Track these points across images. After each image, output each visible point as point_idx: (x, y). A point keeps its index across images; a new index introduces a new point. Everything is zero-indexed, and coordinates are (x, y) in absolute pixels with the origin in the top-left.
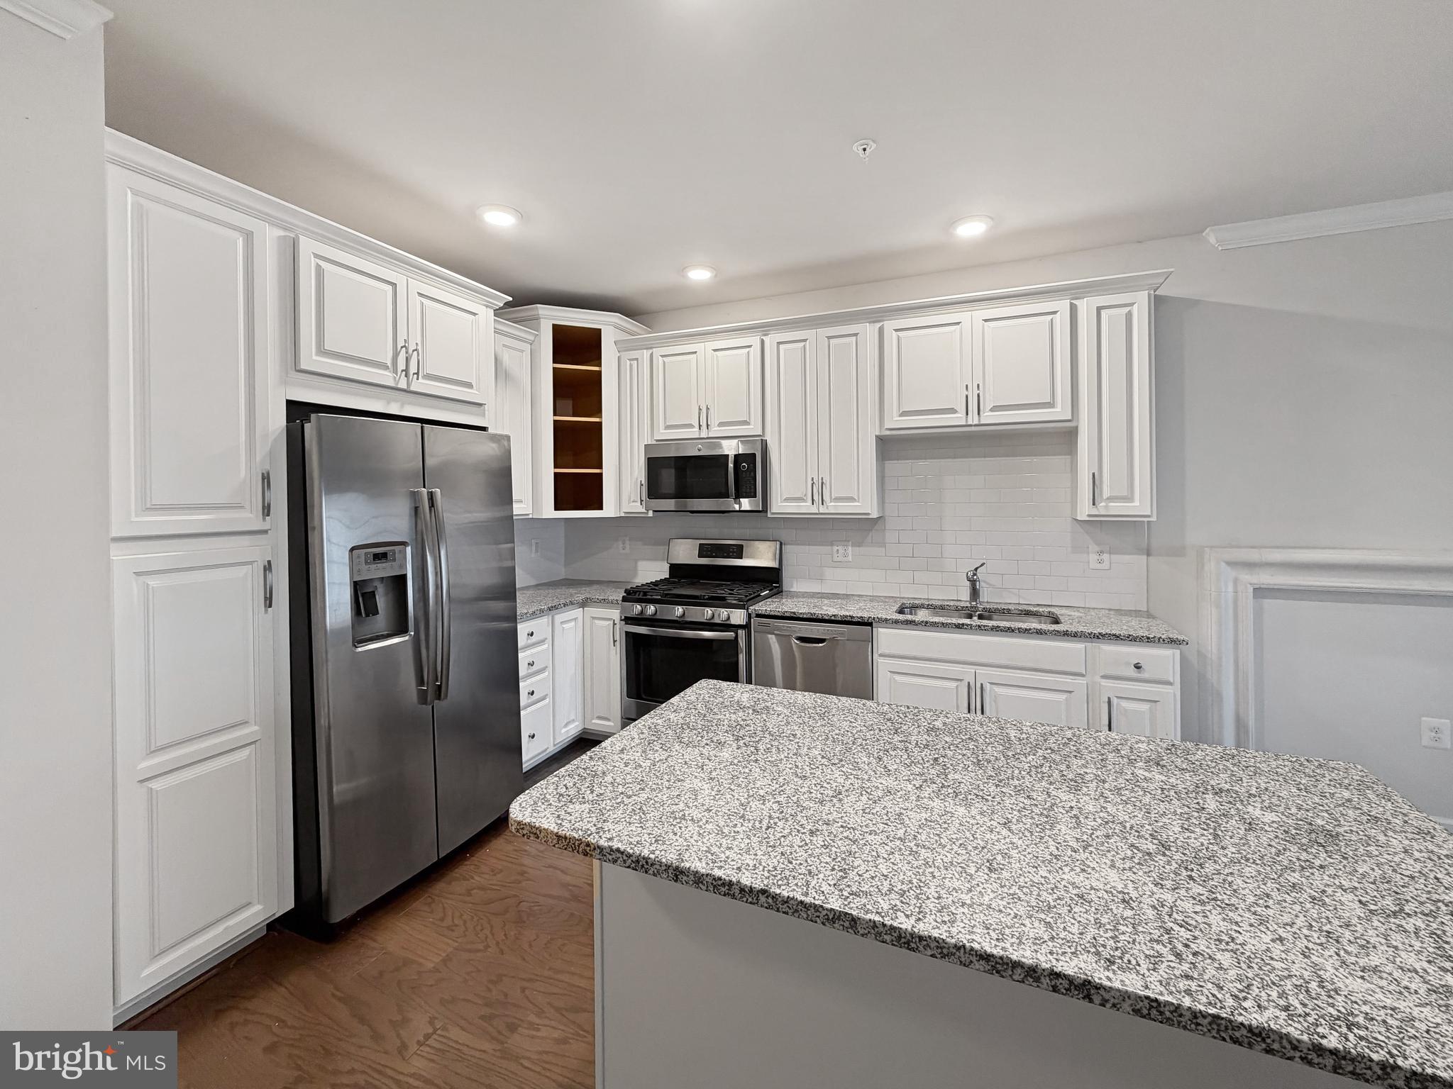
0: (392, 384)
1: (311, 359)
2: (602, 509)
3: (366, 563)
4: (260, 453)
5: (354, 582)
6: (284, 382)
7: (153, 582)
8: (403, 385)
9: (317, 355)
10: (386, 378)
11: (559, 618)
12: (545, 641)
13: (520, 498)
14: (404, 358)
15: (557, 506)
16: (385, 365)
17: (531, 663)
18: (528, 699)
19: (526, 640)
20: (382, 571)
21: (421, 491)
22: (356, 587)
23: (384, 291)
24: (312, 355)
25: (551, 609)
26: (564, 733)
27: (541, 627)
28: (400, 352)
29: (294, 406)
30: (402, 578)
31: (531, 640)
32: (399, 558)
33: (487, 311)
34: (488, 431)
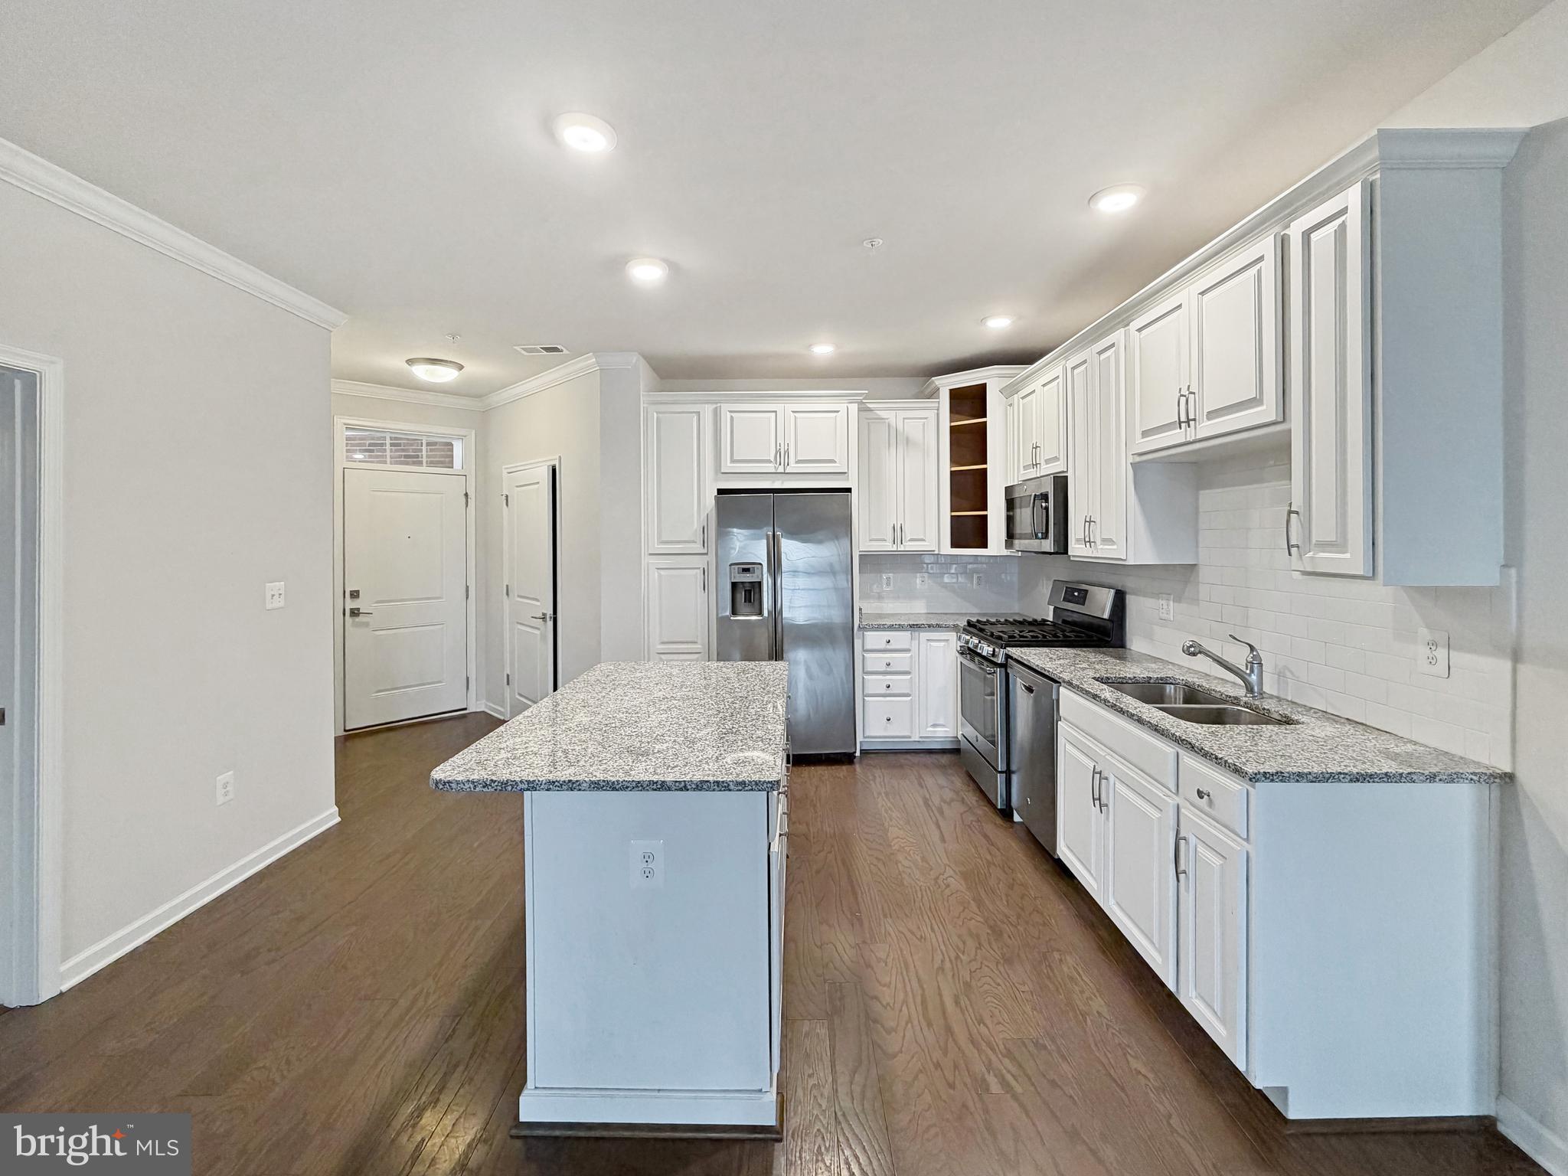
0: (774, 471)
1: (727, 466)
2: (986, 547)
3: (739, 573)
4: (703, 516)
5: (732, 583)
6: (716, 480)
7: (662, 572)
8: (781, 469)
9: (731, 463)
10: (770, 468)
11: (924, 635)
12: (908, 650)
13: (922, 537)
14: (781, 455)
15: (955, 544)
16: (769, 461)
17: (888, 665)
18: (884, 691)
19: (883, 645)
20: (747, 578)
21: (771, 533)
22: (734, 585)
23: (769, 418)
24: (729, 464)
25: (912, 626)
26: (930, 731)
27: (901, 638)
28: (778, 452)
29: (720, 492)
30: (760, 584)
31: (889, 647)
32: (757, 572)
33: (850, 405)
34: (849, 490)
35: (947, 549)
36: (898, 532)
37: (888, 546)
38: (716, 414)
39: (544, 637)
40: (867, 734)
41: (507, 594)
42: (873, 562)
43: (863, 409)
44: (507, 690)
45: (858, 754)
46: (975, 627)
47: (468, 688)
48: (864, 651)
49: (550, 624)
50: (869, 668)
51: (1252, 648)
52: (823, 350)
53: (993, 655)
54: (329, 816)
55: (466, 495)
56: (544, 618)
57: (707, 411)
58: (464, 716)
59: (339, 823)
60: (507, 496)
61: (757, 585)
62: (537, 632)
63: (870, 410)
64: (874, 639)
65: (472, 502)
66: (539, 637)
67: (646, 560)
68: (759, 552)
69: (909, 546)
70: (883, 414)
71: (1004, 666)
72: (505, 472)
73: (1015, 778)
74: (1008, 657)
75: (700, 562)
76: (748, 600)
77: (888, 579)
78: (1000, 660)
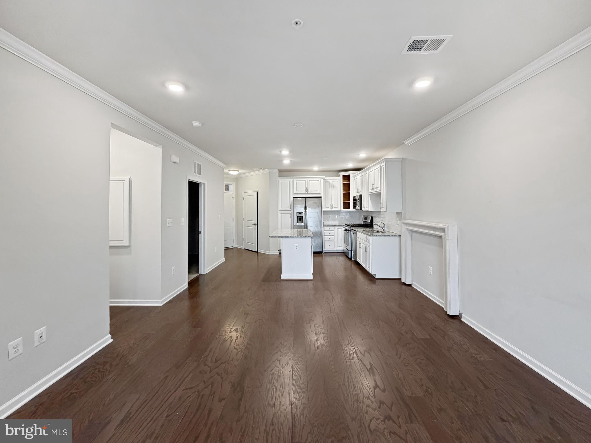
0: (305, 193)
1: (295, 192)
2: (350, 209)
3: (298, 214)
4: (290, 203)
6: (293, 195)
7: (282, 214)
8: (307, 193)
11: (337, 227)
12: (334, 231)
13: (337, 207)
14: (307, 190)
15: (344, 208)
16: (304, 191)
17: (330, 234)
18: (329, 239)
19: (328, 230)
20: (300, 215)
21: (305, 206)
22: (297, 217)
23: (304, 182)
24: (296, 192)
25: (334, 226)
26: (338, 248)
27: (332, 228)
28: (306, 189)
29: (294, 197)
30: (303, 217)
31: (330, 230)
32: (302, 214)
33: (321, 179)
34: (321, 197)
35: (342, 209)
36: (332, 206)
37: (329, 209)
38: (293, 181)
39: (255, 229)
40: (326, 248)
41: (244, 220)
42: (326, 212)
43: (324, 179)
44: (243, 242)
45: (323, 252)
46: (347, 225)
47: (233, 242)
48: (324, 231)
49: (257, 226)
50: (325, 235)
51: (384, 224)
52: (316, 168)
53: (349, 229)
54: (223, 260)
55: (233, 197)
56: (255, 224)
57: (291, 180)
58: (232, 248)
59: (225, 261)
60: (244, 198)
61: (302, 217)
62: (253, 228)
63: (326, 180)
64: (326, 228)
65: (234, 199)
66: (253, 229)
67: (279, 212)
68: (302, 210)
69: (334, 209)
70: (328, 180)
71: (350, 231)
72: (243, 193)
73: (352, 252)
74: (351, 229)
75: (290, 212)
76: (300, 220)
77: (330, 216)
78: (350, 230)
